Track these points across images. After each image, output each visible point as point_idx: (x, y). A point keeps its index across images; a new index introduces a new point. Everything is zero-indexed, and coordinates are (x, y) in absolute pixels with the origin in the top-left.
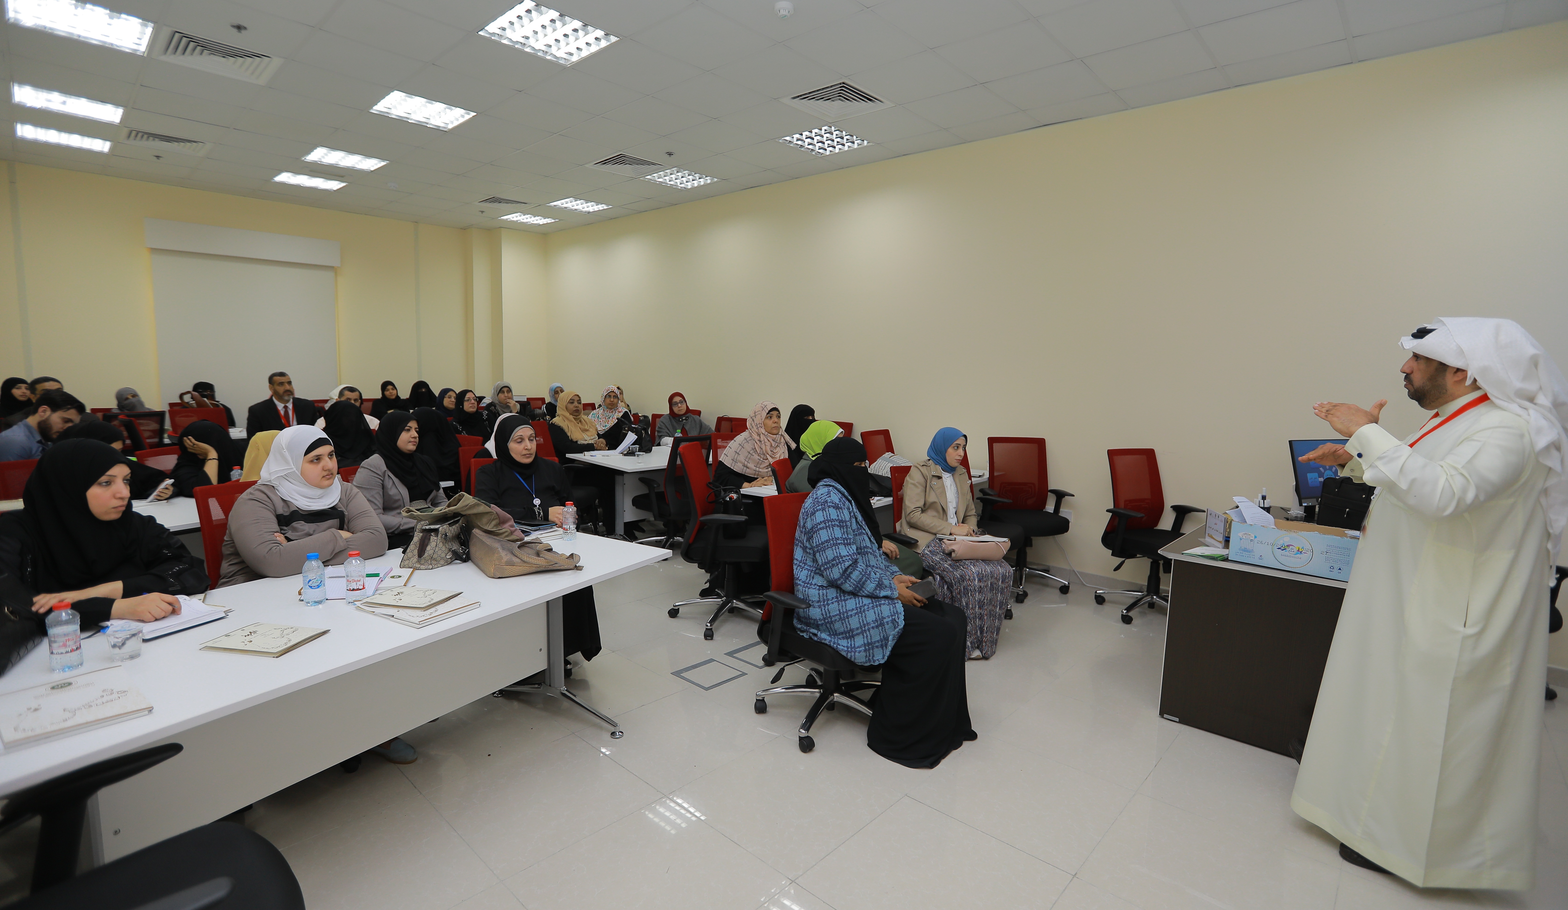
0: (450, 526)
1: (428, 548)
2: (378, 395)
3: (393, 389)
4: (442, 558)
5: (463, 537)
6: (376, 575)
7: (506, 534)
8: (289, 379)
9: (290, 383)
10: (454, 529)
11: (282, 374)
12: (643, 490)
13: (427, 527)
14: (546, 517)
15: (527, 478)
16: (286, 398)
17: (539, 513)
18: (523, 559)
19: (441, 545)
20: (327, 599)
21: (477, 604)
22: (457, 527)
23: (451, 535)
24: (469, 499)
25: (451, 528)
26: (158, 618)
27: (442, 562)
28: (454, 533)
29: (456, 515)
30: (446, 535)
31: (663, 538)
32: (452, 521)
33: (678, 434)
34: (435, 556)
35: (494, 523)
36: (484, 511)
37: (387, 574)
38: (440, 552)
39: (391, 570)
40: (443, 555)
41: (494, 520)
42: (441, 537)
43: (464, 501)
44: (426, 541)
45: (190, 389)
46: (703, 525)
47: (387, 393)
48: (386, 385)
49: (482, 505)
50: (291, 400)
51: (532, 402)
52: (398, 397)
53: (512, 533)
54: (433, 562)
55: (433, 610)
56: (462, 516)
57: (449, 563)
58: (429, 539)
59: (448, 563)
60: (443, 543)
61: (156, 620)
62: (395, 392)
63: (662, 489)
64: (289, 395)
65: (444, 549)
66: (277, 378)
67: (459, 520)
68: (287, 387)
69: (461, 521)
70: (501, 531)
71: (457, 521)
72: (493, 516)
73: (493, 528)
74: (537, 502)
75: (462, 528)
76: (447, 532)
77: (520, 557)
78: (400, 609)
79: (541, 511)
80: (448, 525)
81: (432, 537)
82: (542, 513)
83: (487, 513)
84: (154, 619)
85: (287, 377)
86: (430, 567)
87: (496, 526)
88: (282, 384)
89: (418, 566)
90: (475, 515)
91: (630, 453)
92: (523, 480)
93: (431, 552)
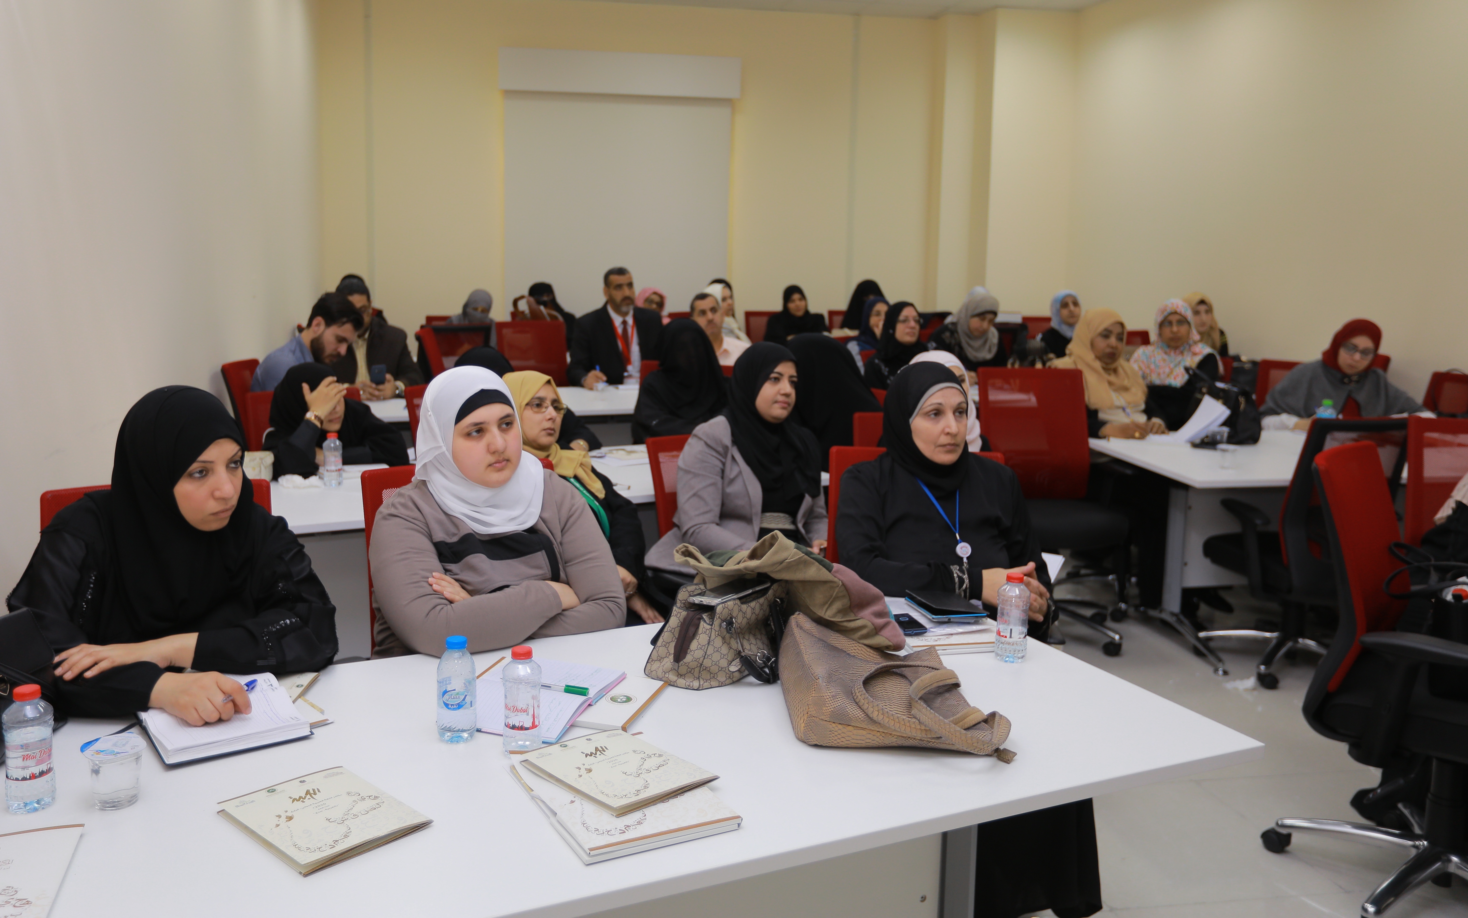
0: (742, 603)
1: (694, 645)
2: (776, 305)
3: (800, 300)
4: (721, 669)
5: (774, 625)
6: (581, 691)
7: (864, 632)
8: (630, 278)
9: (630, 285)
10: (753, 609)
11: (621, 271)
12: (1228, 526)
13: (697, 600)
14: (977, 589)
15: (946, 497)
16: (624, 309)
17: (962, 581)
18: (869, 713)
19: (718, 642)
20: (479, 731)
21: (734, 823)
22: (761, 605)
23: (745, 621)
24: (786, 548)
25: (744, 607)
26: (208, 720)
27: (722, 678)
28: (754, 617)
29: (762, 578)
30: (730, 623)
31: (1268, 635)
32: (750, 591)
33: (1327, 411)
34: (707, 663)
35: (837, 605)
36: (818, 579)
37: (602, 693)
38: (716, 657)
39: (622, 678)
40: (724, 663)
41: (836, 598)
42: (720, 626)
43: (776, 553)
44: (692, 630)
45: (526, 292)
46: (1367, 653)
47: (791, 306)
48: (792, 292)
49: (813, 564)
50: (631, 313)
51: (1030, 325)
52: (807, 312)
53: (877, 630)
54: (704, 674)
55: (637, 815)
56: (773, 581)
57: (736, 681)
58: (697, 627)
59: (734, 679)
60: (723, 638)
61: (206, 724)
62: (803, 303)
63: (1274, 527)
64: (628, 305)
65: (724, 650)
66: (614, 278)
67: (767, 589)
68: (627, 292)
69: (770, 592)
70: (852, 625)
71: (764, 592)
72: (836, 590)
73: (834, 616)
74: (964, 550)
75: (773, 605)
76: (734, 615)
77: (865, 707)
78: (578, 800)
79: (965, 577)
80: (738, 602)
81: (702, 623)
82: (967, 581)
83: (825, 582)
84: (202, 723)
85: (627, 276)
86: (696, 684)
87: (842, 611)
88: (619, 286)
89: (672, 677)
90: (804, 582)
91: (1208, 443)
92: (937, 499)
93: (699, 654)
